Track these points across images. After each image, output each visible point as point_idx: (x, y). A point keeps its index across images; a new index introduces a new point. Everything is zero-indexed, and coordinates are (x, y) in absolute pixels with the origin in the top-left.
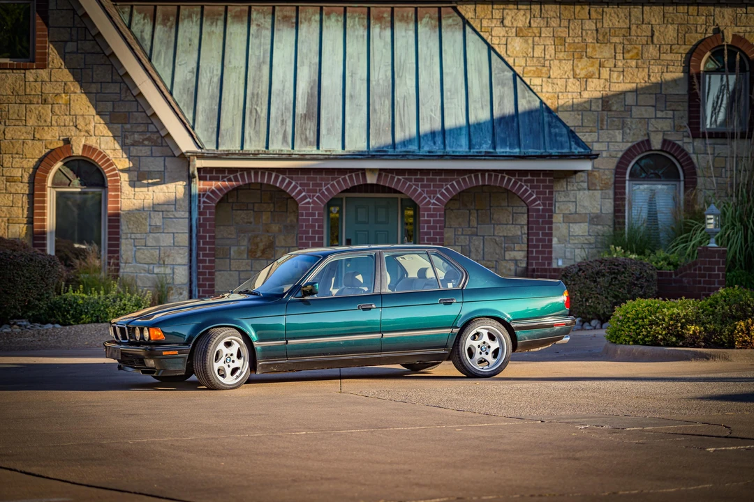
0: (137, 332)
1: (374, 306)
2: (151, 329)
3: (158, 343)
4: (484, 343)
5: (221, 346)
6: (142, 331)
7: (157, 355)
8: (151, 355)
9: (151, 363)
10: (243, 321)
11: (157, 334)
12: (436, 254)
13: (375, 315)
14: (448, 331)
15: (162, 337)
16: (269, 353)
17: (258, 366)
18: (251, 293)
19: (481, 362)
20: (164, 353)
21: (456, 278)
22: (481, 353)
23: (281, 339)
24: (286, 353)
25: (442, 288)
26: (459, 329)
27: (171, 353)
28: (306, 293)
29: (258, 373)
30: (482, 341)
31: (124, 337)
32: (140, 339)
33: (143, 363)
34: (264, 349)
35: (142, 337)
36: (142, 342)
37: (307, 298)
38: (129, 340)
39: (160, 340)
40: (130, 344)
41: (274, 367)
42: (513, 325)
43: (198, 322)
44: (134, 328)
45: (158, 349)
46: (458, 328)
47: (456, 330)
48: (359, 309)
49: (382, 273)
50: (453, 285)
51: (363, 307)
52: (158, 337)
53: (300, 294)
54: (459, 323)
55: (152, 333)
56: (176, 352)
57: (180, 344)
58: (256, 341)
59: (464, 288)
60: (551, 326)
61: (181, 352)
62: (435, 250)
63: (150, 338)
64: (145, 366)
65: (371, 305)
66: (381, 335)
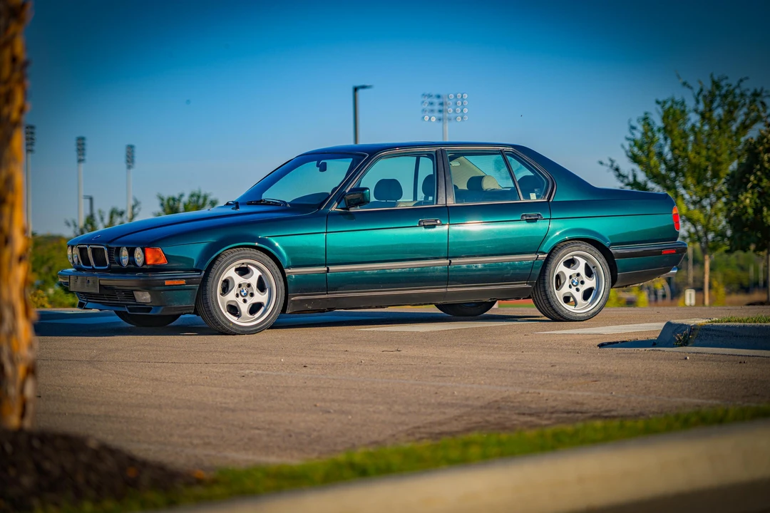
0: (124, 253)
1: (438, 222)
2: (147, 250)
3: (157, 269)
4: (578, 275)
5: (231, 273)
6: (131, 253)
7: (154, 286)
8: (146, 287)
9: (144, 297)
10: (272, 240)
11: (155, 257)
12: (513, 155)
14: (534, 256)
15: (163, 261)
16: (306, 285)
17: (289, 301)
19: (567, 299)
20: (167, 283)
21: (540, 187)
22: (578, 290)
23: (320, 265)
24: (326, 284)
25: (523, 200)
26: (546, 256)
27: (176, 282)
28: (351, 204)
29: (288, 312)
30: (576, 271)
31: (100, 262)
32: (129, 264)
33: (133, 298)
35: (132, 261)
36: (133, 268)
37: (352, 210)
38: (110, 266)
39: (160, 266)
40: (111, 270)
42: (613, 250)
43: (211, 240)
44: (118, 251)
45: (159, 276)
46: (545, 253)
47: (542, 257)
48: (420, 226)
49: (447, 178)
50: (538, 197)
51: (426, 224)
52: (156, 260)
53: (343, 204)
54: (546, 247)
55: (149, 255)
56: (183, 282)
57: (187, 270)
58: (288, 267)
59: (551, 201)
60: (659, 253)
61: (189, 281)
62: (511, 149)
63: (145, 262)
64: (135, 301)
65: (436, 221)
66: (448, 261)
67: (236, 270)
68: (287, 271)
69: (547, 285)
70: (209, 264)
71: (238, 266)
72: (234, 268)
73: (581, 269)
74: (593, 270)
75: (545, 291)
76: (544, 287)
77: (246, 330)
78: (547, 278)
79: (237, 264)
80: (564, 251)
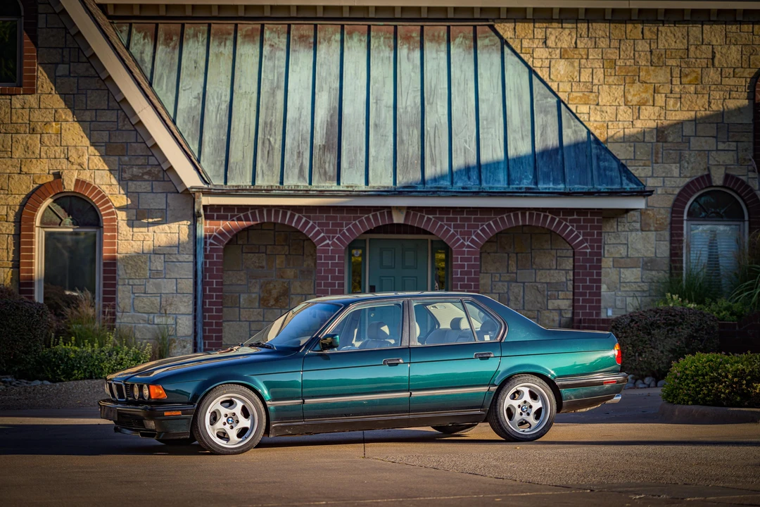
0: (136, 389)
1: (401, 361)
2: (151, 387)
3: (159, 402)
4: (525, 402)
6: (141, 388)
7: (158, 416)
8: (151, 415)
9: (151, 424)
10: (255, 378)
11: (157, 392)
12: (471, 303)
13: (402, 371)
14: (485, 389)
15: (164, 396)
16: (283, 414)
17: (271, 428)
18: (263, 346)
19: (522, 423)
20: (166, 414)
21: (493, 329)
22: (521, 414)
23: (298, 398)
24: (302, 413)
25: (478, 341)
26: (496, 388)
27: (174, 413)
28: (325, 347)
29: (271, 436)
30: (523, 400)
31: (121, 396)
32: (139, 398)
33: (143, 425)
34: (278, 409)
35: (141, 396)
36: (141, 401)
37: (327, 352)
38: (127, 399)
39: (161, 399)
40: (128, 403)
41: (289, 430)
42: (558, 383)
43: (205, 378)
44: (132, 386)
45: (160, 408)
46: (496, 386)
47: (494, 389)
48: (384, 364)
49: (411, 324)
50: (490, 338)
51: (389, 362)
52: (159, 395)
53: (318, 347)
54: (497, 382)
55: (153, 391)
56: (180, 413)
57: (183, 404)
58: (269, 400)
59: (503, 341)
60: (600, 383)
61: (185, 412)
62: (471, 298)
63: (150, 397)
64: (145, 427)
65: (398, 360)
66: (409, 393)
68: (268, 403)
70: (201, 398)
77: (231, 451)
79: (223, 397)
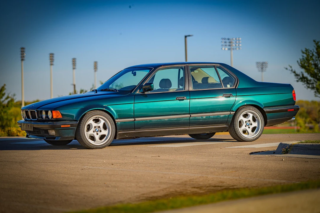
0: (44, 113)
1: (185, 98)
2: (53, 112)
3: (57, 120)
4: (249, 121)
5: (91, 122)
6: (47, 113)
7: (56, 128)
8: (53, 128)
9: (53, 133)
10: (109, 107)
11: (56, 115)
12: (219, 68)
13: (186, 103)
14: (228, 113)
15: (60, 117)
16: (125, 127)
17: (117, 134)
18: (109, 90)
20: (62, 126)
21: (232, 82)
23: (131, 118)
24: (134, 126)
25: (224, 88)
26: (234, 112)
27: (66, 126)
28: (145, 90)
29: (117, 138)
30: (248, 119)
31: (34, 117)
32: (46, 118)
33: (48, 133)
34: (122, 124)
35: (47, 117)
36: (47, 120)
37: (146, 93)
38: (38, 119)
39: (59, 119)
40: (39, 121)
41: (127, 135)
42: (265, 110)
43: (82, 107)
44: (41, 112)
45: (58, 123)
46: (234, 111)
47: (233, 113)
48: (177, 100)
50: (231, 86)
51: (179, 99)
52: (58, 116)
53: (142, 90)
54: (234, 109)
55: (54, 114)
56: (69, 126)
57: (71, 121)
58: (117, 119)
59: (237, 88)
60: (286, 111)
61: (72, 125)
62: (219, 65)
63: (52, 117)
64: (49, 134)
65: (184, 97)
66: (190, 115)
67: (93, 120)
68: (116, 120)
69: (235, 126)
70: (81, 117)
71: (94, 119)
72: (92, 119)
73: (250, 118)
74: (256, 119)
75: (234, 128)
76: (234, 126)
77: (98, 147)
78: (235, 122)
79: (94, 117)
80: (242, 110)
